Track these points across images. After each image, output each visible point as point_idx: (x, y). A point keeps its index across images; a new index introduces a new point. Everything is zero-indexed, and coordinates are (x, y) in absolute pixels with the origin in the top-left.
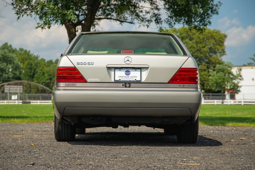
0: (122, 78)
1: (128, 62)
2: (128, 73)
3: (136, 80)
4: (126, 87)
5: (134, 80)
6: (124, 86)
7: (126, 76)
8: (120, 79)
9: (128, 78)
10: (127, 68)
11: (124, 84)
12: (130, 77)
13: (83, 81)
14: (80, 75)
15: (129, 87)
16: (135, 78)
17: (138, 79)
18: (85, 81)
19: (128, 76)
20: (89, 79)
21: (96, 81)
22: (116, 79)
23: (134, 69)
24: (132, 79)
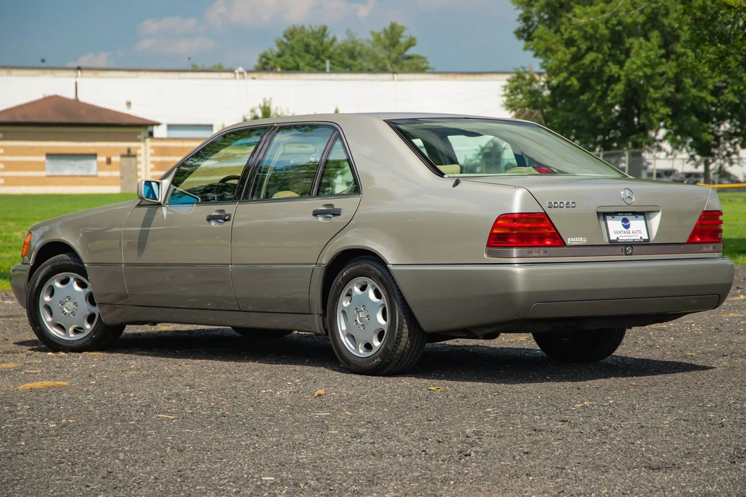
0: (620, 235)
1: (628, 201)
2: (626, 224)
3: (641, 238)
4: (627, 255)
5: (639, 238)
6: (623, 253)
7: (626, 230)
8: (617, 238)
9: (628, 235)
10: (624, 213)
11: (623, 247)
12: (631, 232)
13: (558, 244)
14: (554, 231)
15: (632, 254)
16: (640, 236)
17: (646, 237)
18: (563, 244)
19: (628, 230)
20: (569, 239)
21: (580, 242)
22: (612, 238)
23: (635, 214)
24: (637, 237)
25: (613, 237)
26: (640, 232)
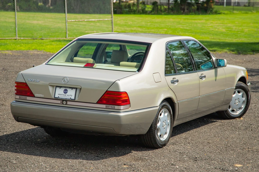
0: (61, 96)
1: (65, 82)
2: (66, 92)
3: (71, 98)
4: (63, 104)
5: (69, 98)
7: (64, 94)
8: (59, 97)
9: (65, 96)
10: (65, 87)
11: (62, 101)
12: (67, 95)
15: (66, 104)
17: (73, 98)
18: (33, 96)
19: (65, 94)
20: (36, 95)
21: (41, 96)
23: (72, 88)
24: (68, 98)
25: (56, 96)
26: (71, 96)
